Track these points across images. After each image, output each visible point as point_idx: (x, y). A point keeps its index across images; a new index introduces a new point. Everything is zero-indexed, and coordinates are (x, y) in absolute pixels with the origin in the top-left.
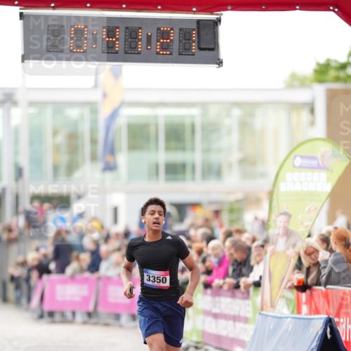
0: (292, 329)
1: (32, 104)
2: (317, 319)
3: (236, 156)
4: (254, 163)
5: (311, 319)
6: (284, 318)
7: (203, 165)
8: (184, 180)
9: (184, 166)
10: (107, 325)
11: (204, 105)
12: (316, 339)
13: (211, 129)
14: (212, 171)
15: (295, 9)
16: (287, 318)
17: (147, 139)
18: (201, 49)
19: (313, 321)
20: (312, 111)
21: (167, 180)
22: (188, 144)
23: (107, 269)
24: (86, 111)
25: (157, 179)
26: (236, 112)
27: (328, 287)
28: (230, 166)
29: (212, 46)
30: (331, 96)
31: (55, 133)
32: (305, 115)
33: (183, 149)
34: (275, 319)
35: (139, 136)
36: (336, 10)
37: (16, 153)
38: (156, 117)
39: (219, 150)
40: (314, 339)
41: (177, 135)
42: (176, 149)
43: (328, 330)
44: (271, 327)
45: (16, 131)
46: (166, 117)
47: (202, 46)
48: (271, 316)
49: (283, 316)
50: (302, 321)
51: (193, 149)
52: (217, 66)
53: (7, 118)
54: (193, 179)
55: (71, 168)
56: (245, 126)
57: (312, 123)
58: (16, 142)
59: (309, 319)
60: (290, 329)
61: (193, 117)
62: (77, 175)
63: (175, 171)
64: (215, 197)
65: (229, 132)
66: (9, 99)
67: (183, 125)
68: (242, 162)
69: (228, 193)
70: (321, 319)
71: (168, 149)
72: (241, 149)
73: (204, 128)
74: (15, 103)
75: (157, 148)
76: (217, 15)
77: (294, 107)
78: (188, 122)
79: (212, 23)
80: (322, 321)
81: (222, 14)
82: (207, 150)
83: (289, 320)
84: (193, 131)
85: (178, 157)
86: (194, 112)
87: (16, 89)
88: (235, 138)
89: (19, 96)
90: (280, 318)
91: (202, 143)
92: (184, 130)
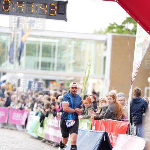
0: (89, 136)
2: (100, 132)
3: (72, 61)
4: (79, 65)
5: (98, 132)
6: (86, 131)
7: (58, 64)
8: (49, 70)
9: (50, 64)
10: (12, 129)
11: (60, 38)
12: (99, 141)
13: (62, 49)
14: (62, 67)
16: (88, 131)
17: (35, 51)
18: (58, 13)
19: (98, 133)
20: (106, 44)
21: (42, 69)
22: (52, 55)
23: (13, 106)
25: (38, 69)
26: (73, 42)
27: (106, 119)
28: (69, 65)
29: (63, 13)
30: (114, 39)
32: (103, 46)
33: (50, 57)
34: (83, 131)
35: (32, 49)
36: (117, 1)
38: (39, 42)
39: (65, 58)
40: (98, 141)
41: (47, 50)
42: (47, 56)
43: (105, 137)
44: (81, 135)
46: (43, 42)
47: (59, 12)
48: (81, 130)
50: (94, 133)
51: (54, 57)
54: (53, 70)
56: (77, 48)
57: (105, 50)
59: (96, 132)
60: (88, 136)
61: (55, 43)
63: (45, 65)
64: (62, 78)
65: (70, 51)
67: (51, 46)
68: (74, 64)
69: (68, 77)
70: (102, 132)
71: (43, 56)
72: (74, 58)
73: (59, 48)
75: (39, 56)
77: (98, 42)
78: (53, 45)
79: (64, 3)
82: (60, 58)
83: (88, 132)
84: (54, 49)
85: (47, 60)
86: (56, 41)
88: (72, 53)
90: (85, 131)
91: (58, 55)
92: (51, 48)
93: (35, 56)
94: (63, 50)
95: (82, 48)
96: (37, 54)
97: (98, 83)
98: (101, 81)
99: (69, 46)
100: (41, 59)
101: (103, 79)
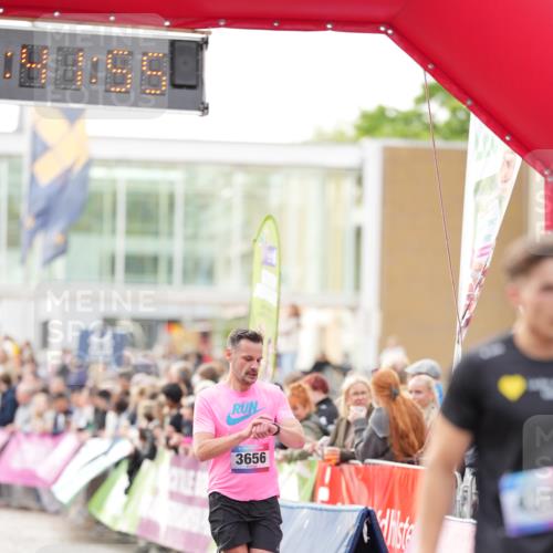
0: (308, 526)
2: (347, 511)
3: (237, 248)
5: (339, 511)
6: (298, 508)
7: (185, 260)
8: (155, 283)
9: (155, 260)
10: (25, 508)
11: (190, 166)
12: (346, 543)
13: (200, 203)
14: (200, 270)
15: (325, 29)
16: (303, 508)
17: (99, 216)
19: (342, 515)
20: (360, 181)
21: (127, 282)
22: (163, 226)
25: (113, 281)
26: (240, 179)
28: (228, 262)
32: (348, 186)
33: (156, 234)
36: (390, 32)
38: (114, 181)
39: (212, 238)
40: (342, 543)
41: (144, 211)
42: (144, 233)
43: (365, 529)
46: (129, 181)
49: (295, 505)
50: (325, 513)
51: (171, 234)
52: (199, 113)
54: (170, 282)
56: (253, 199)
57: (359, 201)
59: (336, 510)
60: (305, 526)
61: (172, 183)
63: (140, 267)
64: (201, 311)
65: (228, 209)
67: (157, 196)
68: (246, 257)
69: (225, 305)
70: (354, 511)
71: (129, 232)
72: (245, 237)
73: (187, 201)
75: (113, 231)
76: (203, 33)
77: (332, 173)
78: (163, 191)
80: (356, 515)
81: (210, 33)
82: (193, 237)
83: (305, 511)
84: (172, 205)
85: (146, 246)
86: (176, 176)
88: (237, 218)
90: (292, 508)
91: (185, 225)
92: (157, 205)
93: (101, 232)
94: (203, 207)
95: (274, 200)
96: (107, 226)
97: (339, 323)
98: (346, 316)
99: (226, 193)
100: (123, 244)
101: (354, 309)
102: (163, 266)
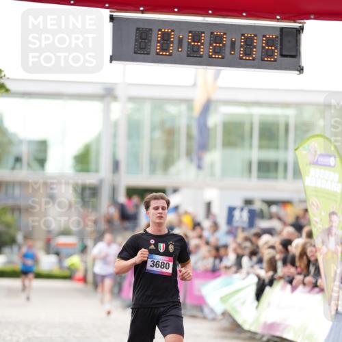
1: (131, 99)
7: (295, 164)
8: (276, 178)
9: (276, 164)
10: (193, 317)
11: (299, 106)
13: (304, 129)
17: (242, 137)
18: (283, 56)
21: (259, 177)
22: (281, 143)
24: (184, 107)
25: (250, 176)
29: (294, 53)
31: (153, 129)
33: (277, 148)
35: (234, 134)
37: (115, 146)
38: (251, 116)
41: (270, 134)
42: (269, 147)
45: (116, 125)
46: (261, 116)
47: (284, 53)
51: (286, 148)
52: (298, 73)
53: (107, 111)
54: (285, 177)
55: (167, 163)
58: (115, 135)
61: (287, 117)
62: (173, 170)
63: (267, 169)
66: (109, 94)
67: (278, 124)
71: (261, 147)
73: (296, 128)
74: (115, 98)
75: (251, 146)
76: (300, 23)
78: (282, 121)
79: (295, 30)
84: (287, 130)
85: (270, 155)
86: (291, 113)
87: (115, 84)
89: (119, 92)
92: (278, 129)
93: (243, 146)
94: (306, 132)
96: (247, 143)
99: (320, 122)
100: (256, 154)
102: (281, 168)
